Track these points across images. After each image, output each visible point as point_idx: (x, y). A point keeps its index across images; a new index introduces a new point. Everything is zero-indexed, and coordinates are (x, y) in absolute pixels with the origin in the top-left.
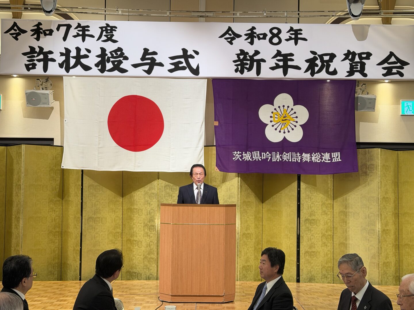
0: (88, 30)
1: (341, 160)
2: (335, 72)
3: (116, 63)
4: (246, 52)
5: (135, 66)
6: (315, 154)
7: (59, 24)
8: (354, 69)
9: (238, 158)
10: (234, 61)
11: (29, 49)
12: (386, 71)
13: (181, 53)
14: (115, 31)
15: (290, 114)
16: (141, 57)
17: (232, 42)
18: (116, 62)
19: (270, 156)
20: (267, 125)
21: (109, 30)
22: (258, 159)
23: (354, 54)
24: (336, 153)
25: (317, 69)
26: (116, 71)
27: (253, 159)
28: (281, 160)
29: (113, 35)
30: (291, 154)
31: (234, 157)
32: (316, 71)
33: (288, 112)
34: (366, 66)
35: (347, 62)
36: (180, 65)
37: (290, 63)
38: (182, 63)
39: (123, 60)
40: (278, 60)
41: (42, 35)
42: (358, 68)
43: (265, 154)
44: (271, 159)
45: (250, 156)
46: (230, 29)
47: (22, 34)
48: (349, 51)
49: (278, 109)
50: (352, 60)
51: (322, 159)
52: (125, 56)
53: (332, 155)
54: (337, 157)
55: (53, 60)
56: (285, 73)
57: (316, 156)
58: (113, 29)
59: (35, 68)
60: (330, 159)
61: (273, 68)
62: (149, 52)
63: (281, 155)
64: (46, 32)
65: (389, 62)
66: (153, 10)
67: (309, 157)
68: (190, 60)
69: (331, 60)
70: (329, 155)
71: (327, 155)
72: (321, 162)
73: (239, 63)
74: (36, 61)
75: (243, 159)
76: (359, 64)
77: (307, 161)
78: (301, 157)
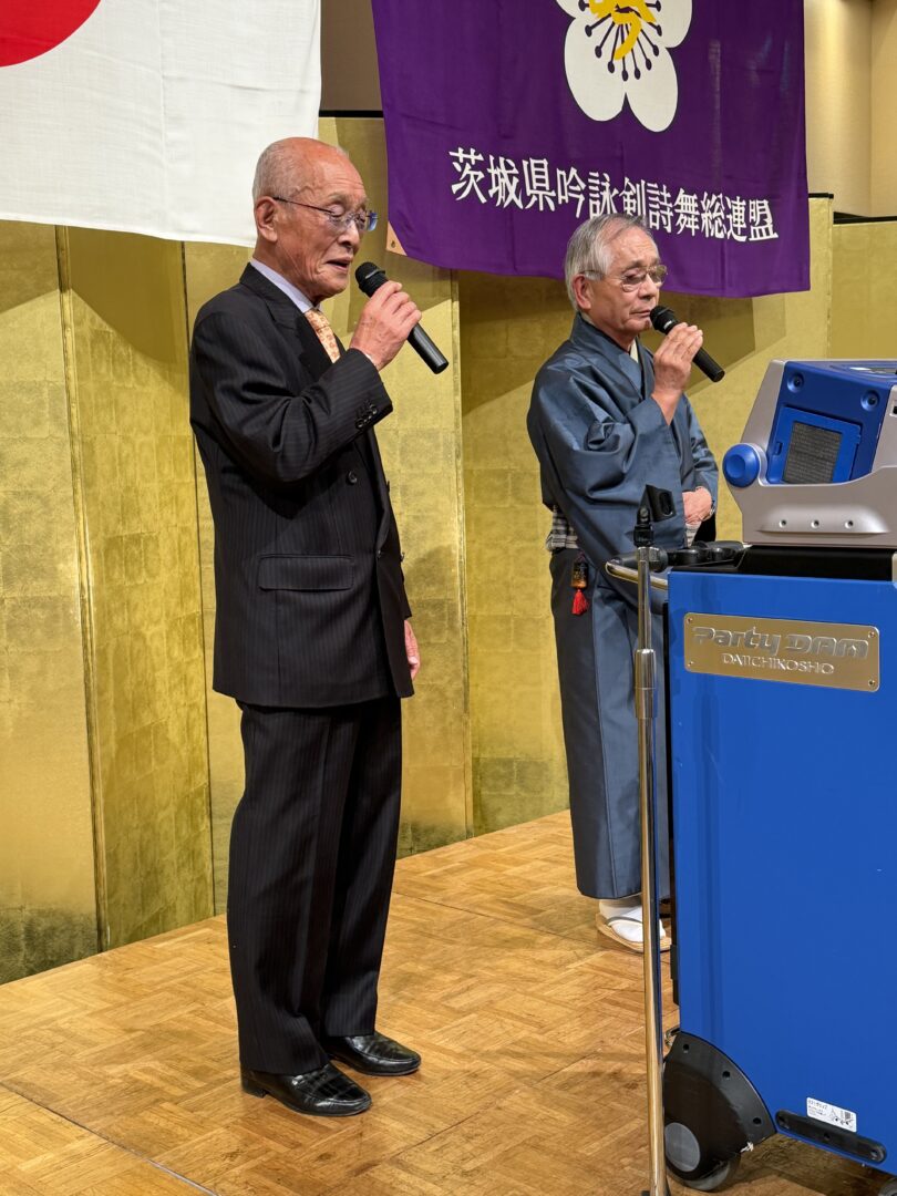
1: (776, 236)
6: (710, 197)
9: (472, 188)
19: (582, 191)
20: (570, 19)
22: (545, 202)
24: (758, 202)
27: (526, 199)
30: (647, 195)
31: (458, 181)
43: (567, 178)
44: (585, 207)
45: (516, 180)
51: (726, 223)
53: (752, 210)
60: (744, 226)
63: (616, 192)
67: (694, 211)
70: (743, 209)
71: (738, 208)
72: (726, 237)
75: (491, 192)
77: (691, 230)
78: (672, 210)
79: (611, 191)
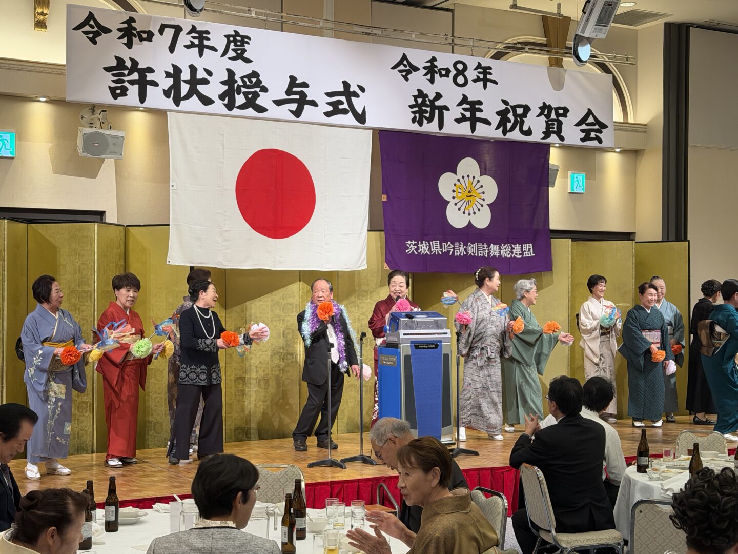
0: (208, 39)
1: (534, 255)
2: (529, 133)
3: (250, 96)
4: (425, 93)
5: (278, 103)
6: (505, 245)
7: (162, 24)
8: (551, 130)
9: (413, 251)
10: (411, 107)
11: (116, 61)
12: (584, 134)
13: (341, 89)
14: (248, 43)
15: (476, 188)
16: (286, 89)
17: (408, 77)
18: (250, 94)
19: (452, 248)
20: (448, 202)
21: (239, 41)
22: (438, 252)
23: (550, 108)
24: (527, 244)
25: (509, 125)
26: (250, 109)
27: (431, 252)
28: (465, 253)
29: (244, 51)
30: (478, 247)
31: (408, 249)
32: (508, 128)
33: (474, 185)
34: (563, 126)
35: (543, 118)
36: (341, 107)
37: (478, 115)
38: (342, 103)
39: (260, 91)
40: (465, 109)
41: (135, 40)
42: (554, 128)
43: (447, 245)
44: (454, 252)
45: (428, 247)
46: (404, 57)
47: (103, 34)
48: (544, 103)
49: (462, 180)
50: (548, 116)
51: (512, 252)
52: (263, 86)
53: (524, 247)
54: (529, 251)
55: (154, 84)
56: (473, 129)
57: (505, 249)
58: (245, 40)
59: (126, 95)
60: (521, 252)
61: (458, 121)
62: (297, 82)
63: (465, 247)
64: (142, 34)
65: (587, 122)
66: (301, 16)
67: (497, 250)
68: (353, 99)
69: (525, 114)
70: (520, 247)
71: (518, 247)
72: (511, 256)
73: (416, 109)
74: (126, 82)
75: (419, 251)
76: (556, 123)
77: (496, 256)
78: (488, 250)
79: (463, 246)
